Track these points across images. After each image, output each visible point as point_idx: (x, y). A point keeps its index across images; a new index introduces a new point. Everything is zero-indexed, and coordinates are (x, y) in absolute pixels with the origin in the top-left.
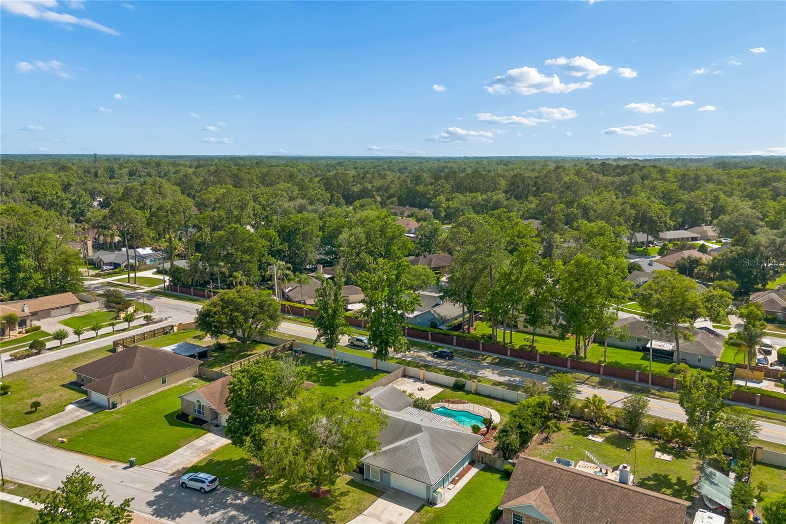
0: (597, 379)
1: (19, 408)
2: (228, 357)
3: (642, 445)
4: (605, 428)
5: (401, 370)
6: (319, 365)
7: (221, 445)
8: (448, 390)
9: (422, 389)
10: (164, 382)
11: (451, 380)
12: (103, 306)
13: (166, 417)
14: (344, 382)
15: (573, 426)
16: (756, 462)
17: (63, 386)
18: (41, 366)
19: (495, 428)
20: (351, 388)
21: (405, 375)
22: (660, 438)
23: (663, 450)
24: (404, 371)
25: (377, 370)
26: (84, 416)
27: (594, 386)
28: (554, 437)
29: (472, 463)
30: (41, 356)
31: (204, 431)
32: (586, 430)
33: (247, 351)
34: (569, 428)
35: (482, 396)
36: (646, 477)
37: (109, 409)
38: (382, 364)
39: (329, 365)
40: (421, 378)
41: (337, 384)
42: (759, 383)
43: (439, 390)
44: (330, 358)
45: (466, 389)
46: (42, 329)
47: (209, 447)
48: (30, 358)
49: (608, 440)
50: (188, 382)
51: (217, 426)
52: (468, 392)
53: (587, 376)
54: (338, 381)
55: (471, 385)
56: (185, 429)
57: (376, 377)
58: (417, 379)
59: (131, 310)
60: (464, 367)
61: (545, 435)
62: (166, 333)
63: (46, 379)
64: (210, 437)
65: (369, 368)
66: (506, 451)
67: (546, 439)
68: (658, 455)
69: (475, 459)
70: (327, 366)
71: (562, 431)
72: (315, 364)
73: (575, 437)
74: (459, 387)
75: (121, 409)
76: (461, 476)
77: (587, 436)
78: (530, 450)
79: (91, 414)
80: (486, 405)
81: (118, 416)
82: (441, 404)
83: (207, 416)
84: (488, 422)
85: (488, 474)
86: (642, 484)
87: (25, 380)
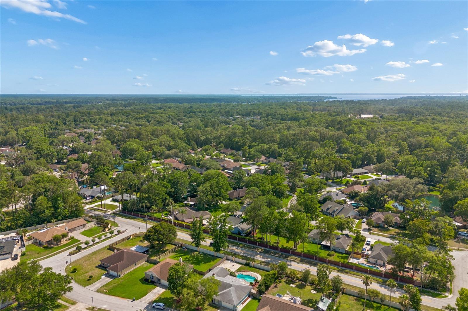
0: (299, 259)
1: (84, 278)
2: (156, 251)
3: (308, 287)
4: (297, 281)
5: (225, 258)
6: (193, 255)
7: (163, 292)
8: (243, 266)
9: (233, 266)
10: (135, 265)
11: (244, 262)
12: (96, 223)
13: (140, 280)
14: (203, 263)
15: (286, 280)
16: (343, 293)
17: (96, 267)
18: (83, 257)
19: (258, 282)
20: (206, 266)
21: (227, 259)
22: (314, 285)
23: (314, 290)
24: (227, 257)
25: (216, 257)
26: (110, 281)
27: (298, 262)
28: (279, 285)
29: (249, 297)
30: (80, 252)
31: (155, 286)
32: (290, 282)
33: (163, 248)
34: (285, 282)
35: (256, 269)
36: (305, 300)
37: (118, 277)
38: (218, 254)
39: (197, 255)
40: (233, 260)
41: (201, 264)
42: (359, 260)
43: (240, 266)
44: (197, 251)
45: (250, 265)
46: (75, 238)
47: (159, 293)
48: (77, 254)
49: (297, 286)
50: (144, 264)
51: (159, 284)
52: (251, 267)
53: (296, 258)
54: (201, 263)
55: (252, 263)
56: (148, 285)
57: (216, 261)
58: (232, 261)
59: (109, 226)
60: (250, 254)
61: (275, 285)
62: (128, 239)
63: (88, 264)
64: (158, 288)
65: (213, 256)
66: (261, 292)
67: (276, 286)
68: (312, 291)
69: (250, 295)
70: (196, 255)
71: (282, 283)
72: (191, 255)
73: (286, 285)
74: (247, 265)
75: (122, 277)
76: (245, 301)
77: (290, 284)
78: (270, 291)
79: (112, 280)
80: (257, 272)
81: (122, 280)
82: (240, 272)
83: (155, 280)
84: (256, 281)
85: (254, 300)
86: (303, 303)
87: (80, 265)
